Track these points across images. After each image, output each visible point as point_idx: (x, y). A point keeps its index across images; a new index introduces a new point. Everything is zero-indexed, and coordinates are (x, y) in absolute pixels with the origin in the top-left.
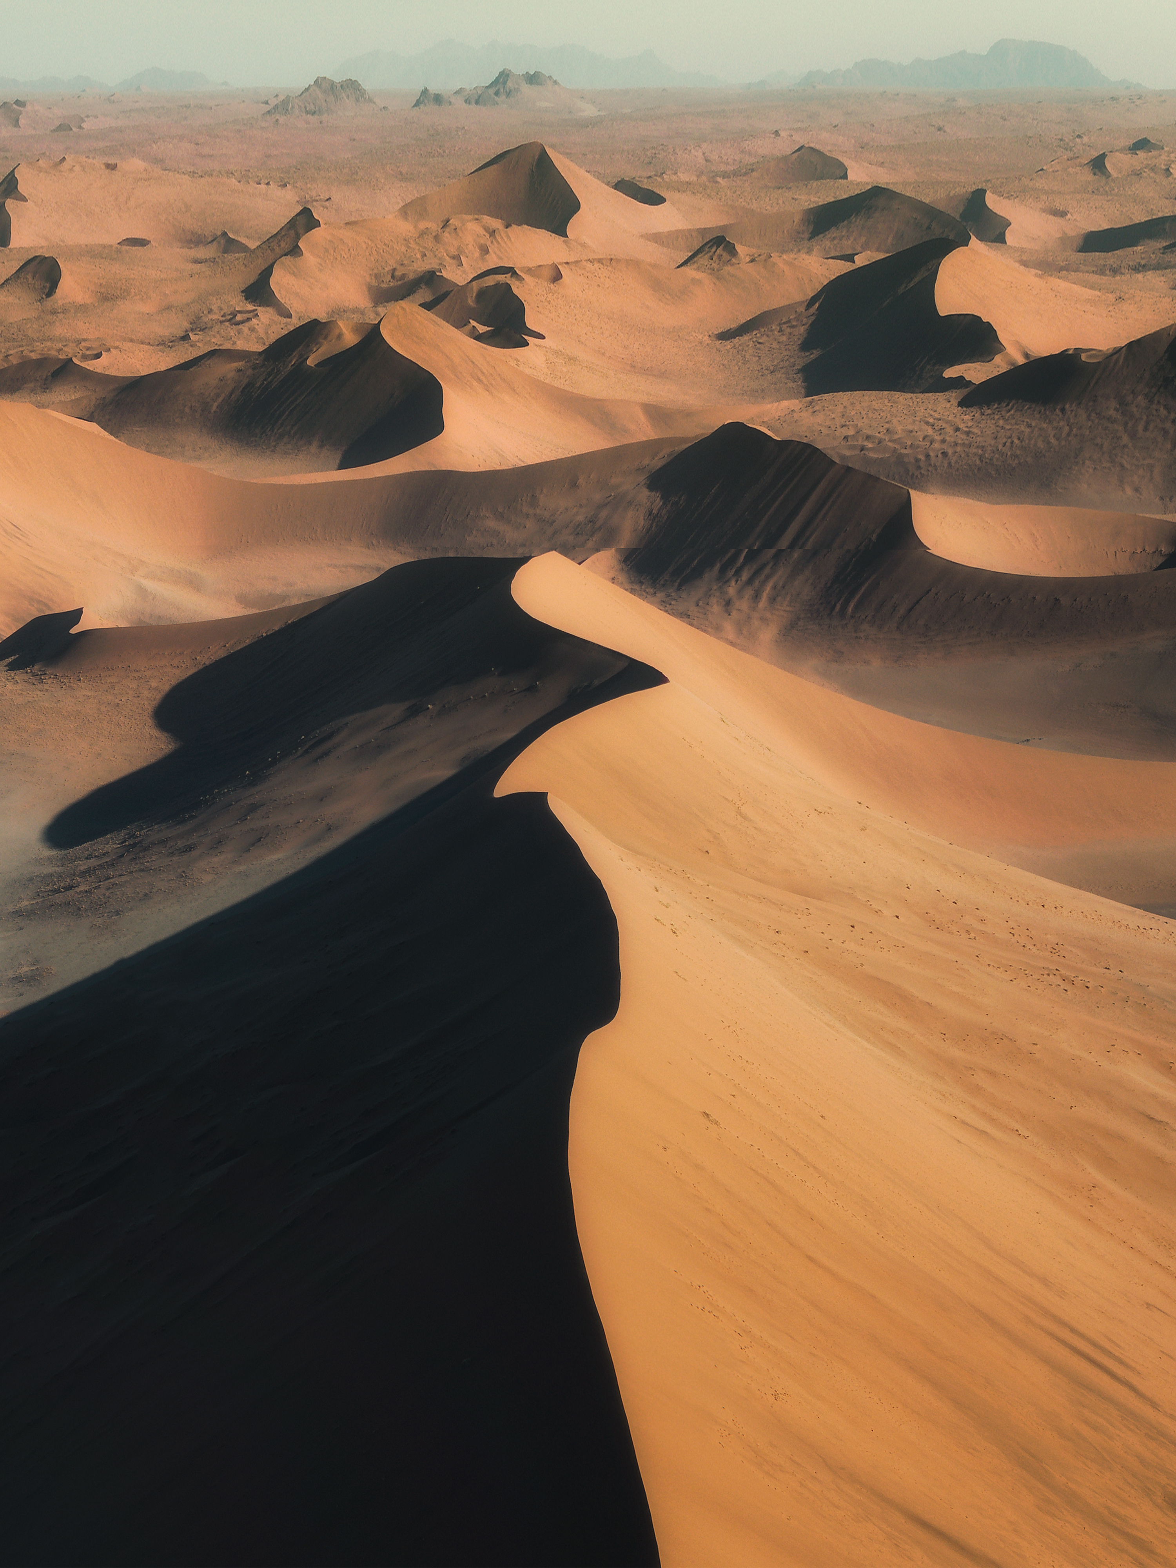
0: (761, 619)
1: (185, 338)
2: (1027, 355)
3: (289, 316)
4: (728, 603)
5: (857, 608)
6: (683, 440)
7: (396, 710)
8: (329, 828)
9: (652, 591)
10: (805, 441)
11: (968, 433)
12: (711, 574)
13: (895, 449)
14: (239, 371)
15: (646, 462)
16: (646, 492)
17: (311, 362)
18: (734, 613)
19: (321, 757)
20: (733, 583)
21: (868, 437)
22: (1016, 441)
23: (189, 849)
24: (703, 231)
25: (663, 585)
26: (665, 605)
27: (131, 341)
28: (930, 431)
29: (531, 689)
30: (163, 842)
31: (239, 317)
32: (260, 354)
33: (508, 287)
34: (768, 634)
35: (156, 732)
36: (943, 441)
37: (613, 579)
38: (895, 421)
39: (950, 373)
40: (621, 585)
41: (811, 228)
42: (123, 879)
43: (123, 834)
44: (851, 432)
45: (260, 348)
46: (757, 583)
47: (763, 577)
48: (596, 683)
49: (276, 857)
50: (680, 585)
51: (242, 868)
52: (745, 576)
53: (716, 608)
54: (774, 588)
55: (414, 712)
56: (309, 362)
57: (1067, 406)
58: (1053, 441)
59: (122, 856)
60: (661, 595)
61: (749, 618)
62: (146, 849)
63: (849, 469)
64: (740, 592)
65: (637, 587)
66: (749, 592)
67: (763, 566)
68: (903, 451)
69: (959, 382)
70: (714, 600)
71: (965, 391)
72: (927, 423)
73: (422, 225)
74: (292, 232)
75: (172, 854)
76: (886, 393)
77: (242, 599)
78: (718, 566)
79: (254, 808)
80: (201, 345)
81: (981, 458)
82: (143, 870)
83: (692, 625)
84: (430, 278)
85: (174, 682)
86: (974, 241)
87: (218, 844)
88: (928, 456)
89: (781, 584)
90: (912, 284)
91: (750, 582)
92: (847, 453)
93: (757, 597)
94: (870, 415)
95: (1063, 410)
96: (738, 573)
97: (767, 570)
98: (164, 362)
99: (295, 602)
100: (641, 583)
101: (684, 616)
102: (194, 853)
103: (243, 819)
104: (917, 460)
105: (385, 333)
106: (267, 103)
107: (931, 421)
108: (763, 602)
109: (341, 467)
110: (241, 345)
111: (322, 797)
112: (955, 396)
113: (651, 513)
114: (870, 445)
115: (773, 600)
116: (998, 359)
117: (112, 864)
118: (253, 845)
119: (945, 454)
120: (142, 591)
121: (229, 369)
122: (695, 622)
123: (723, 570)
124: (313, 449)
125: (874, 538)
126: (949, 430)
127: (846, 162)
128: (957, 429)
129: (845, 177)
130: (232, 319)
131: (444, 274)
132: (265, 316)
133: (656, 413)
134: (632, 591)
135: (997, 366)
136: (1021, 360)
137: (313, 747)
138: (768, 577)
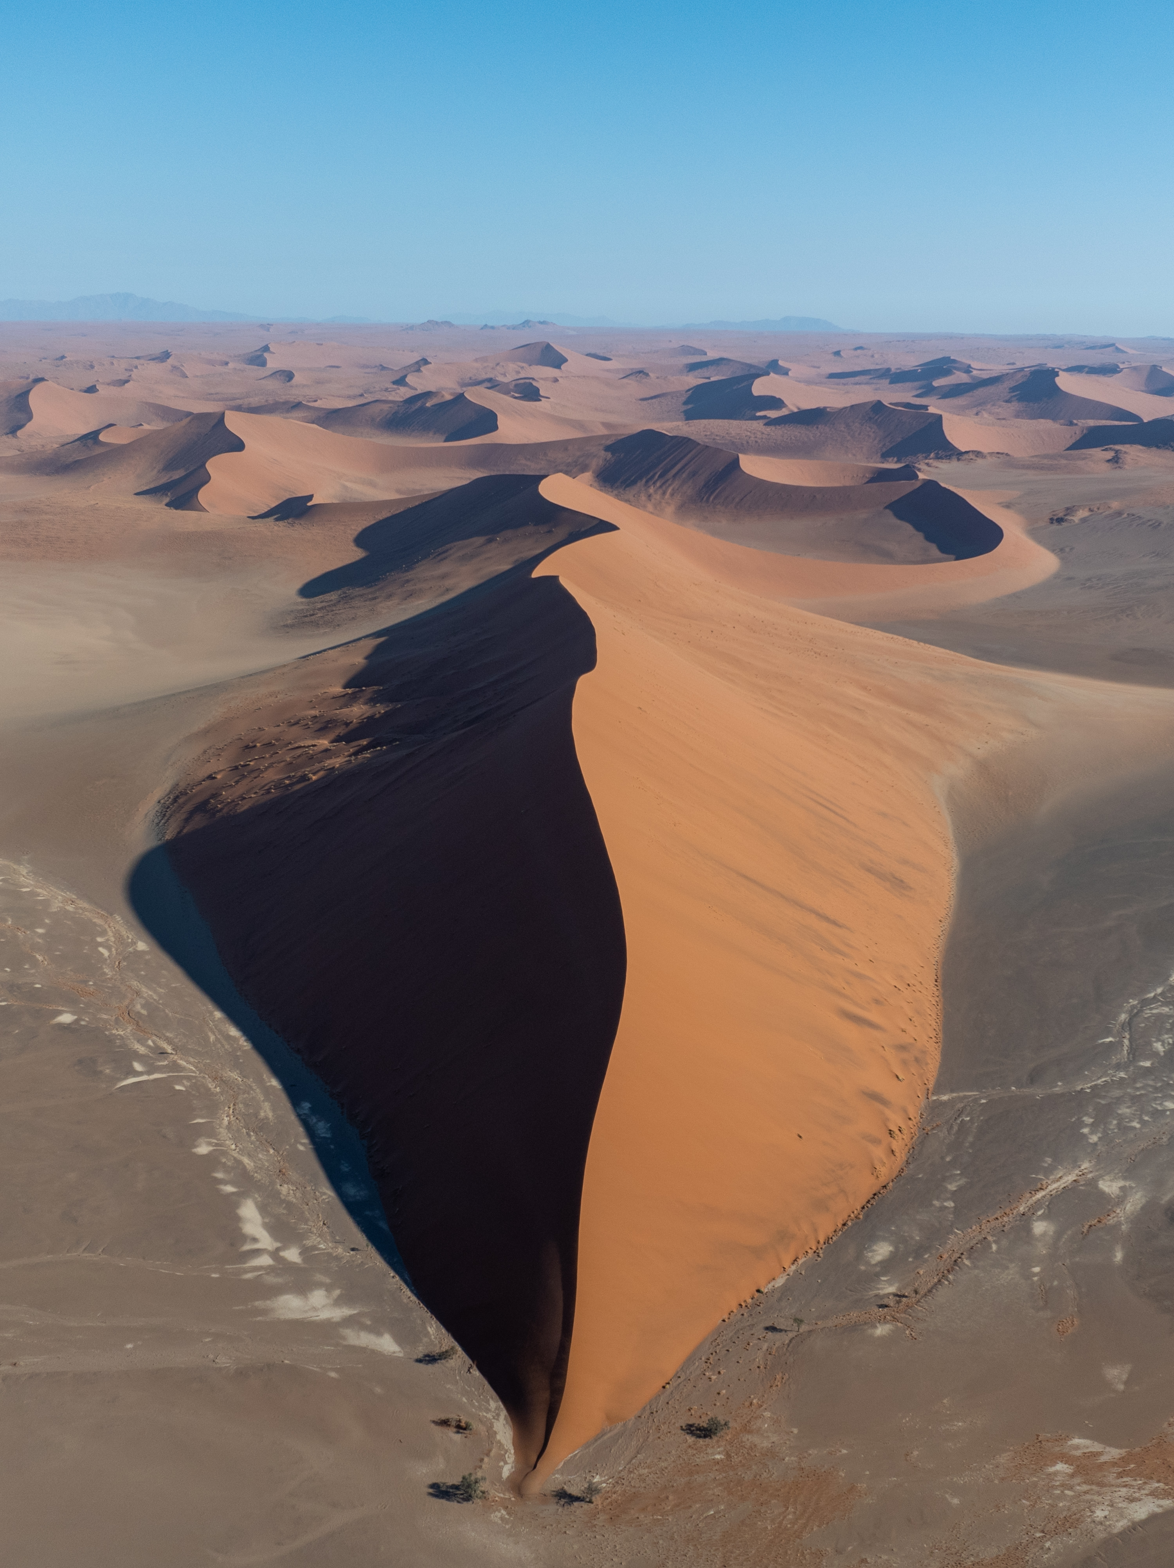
0: (667, 503)
1: (362, 395)
2: (799, 409)
3: (416, 389)
4: (650, 496)
5: (714, 499)
6: (621, 435)
7: (479, 540)
8: (447, 590)
9: (610, 490)
10: (685, 436)
11: (768, 435)
12: (641, 484)
13: (731, 440)
14: (391, 407)
15: (603, 442)
16: (603, 452)
17: (428, 405)
18: (653, 500)
19: (442, 560)
20: (652, 487)
21: (717, 435)
22: (793, 438)
23: (375, 598)
24: (632, 369)
25: (616, 488)
26: (617, 496)
27: (333, 396)
28: (749, 434)
29: (550, 532)
30: (361, 596)
31: (389, 390)
32: (401, 402)
33: (531, 384)
34: (670, 510)
35: (355, 548)
36: (756, 437)
37: (591, 485)
38: (731, 430)
39: (759, 414)
40: (595, 487)
41: (688, 369)
42: (341, 611)
43: (340, 592)
44: (708, 433)
45: (401, 400)
46: (664, 487)
47: (667, 485)
48: (583, 529)
49: (420, 602)
50: (625, 487)
51: (403, 607)
52: (658, 484)
53: (643, 498)
54: (673, 489)
55: (490, 541)
56: (427, 405)
57: (820, 426)
58: (812, 438)
59: (340, 601)
60: (615, 492)
61: (660, 502)
62: (353, 598)
63: (707, 447)
64: (655, 491)
65: (603, 488)
66: (660, 492)
67: (668, 480)
68: (735, 440)
69: (765, 417)
70: (642, 495)
71: (767, 421)
72: (748, 431)
73: (485, 364)
74: (417, 366)
75: (366, 601)
76: (726, 421)
77: (398, 491)
78: (644, 480)
79: (408, 581)
80: (369, 398)
81: (775, 443)
82: (350, 608)
83: (631, 505)
84: (490, 380)
85: (364, 527)
86: (772, 374)
87: (390, 596)
88: (748, 442)
89: (677, 488)
90: (740, 386)
91: (661, 487)
92: (707, 440)
93: (664, 493)
94: (718, 428)
95: (817, 428)
96: (654, 483)
97: (669, 482)
98: (350, 404)
99: (426, 493)
100: (605, 487)
101: (627, 501)
102: (378, 600)
103: (403, 586)
104: (742, 444)
105: (465, 394)
106: (402, 327)
107: (750, 430)
108: (667, 496)
109: (446, 441)
110: (391, 398)
111: (444, 577)
112: (762, 422)
113: (606, 459)
114: (718, 438)
115: (672, 495)
116: (784, 409)
117: (334, 605)
118: (408, 597)
119: (756, 442)
120: (345, 487)
121: (386, 407)
122: (633, 504)
123: (647, 482)
124: (431, 434)
125: (720, 470)
126: (759, 433)
127: (706, 350)
128: (763, 433)
129: (706, 354)
130: (386, 390)
131: (497, 379)
132: (403, 389)
133: (606, 425)
134: (601, 490)
135: (784, 412)
136: (796, 410)
137: (438, 555)
138: (670, 485)
